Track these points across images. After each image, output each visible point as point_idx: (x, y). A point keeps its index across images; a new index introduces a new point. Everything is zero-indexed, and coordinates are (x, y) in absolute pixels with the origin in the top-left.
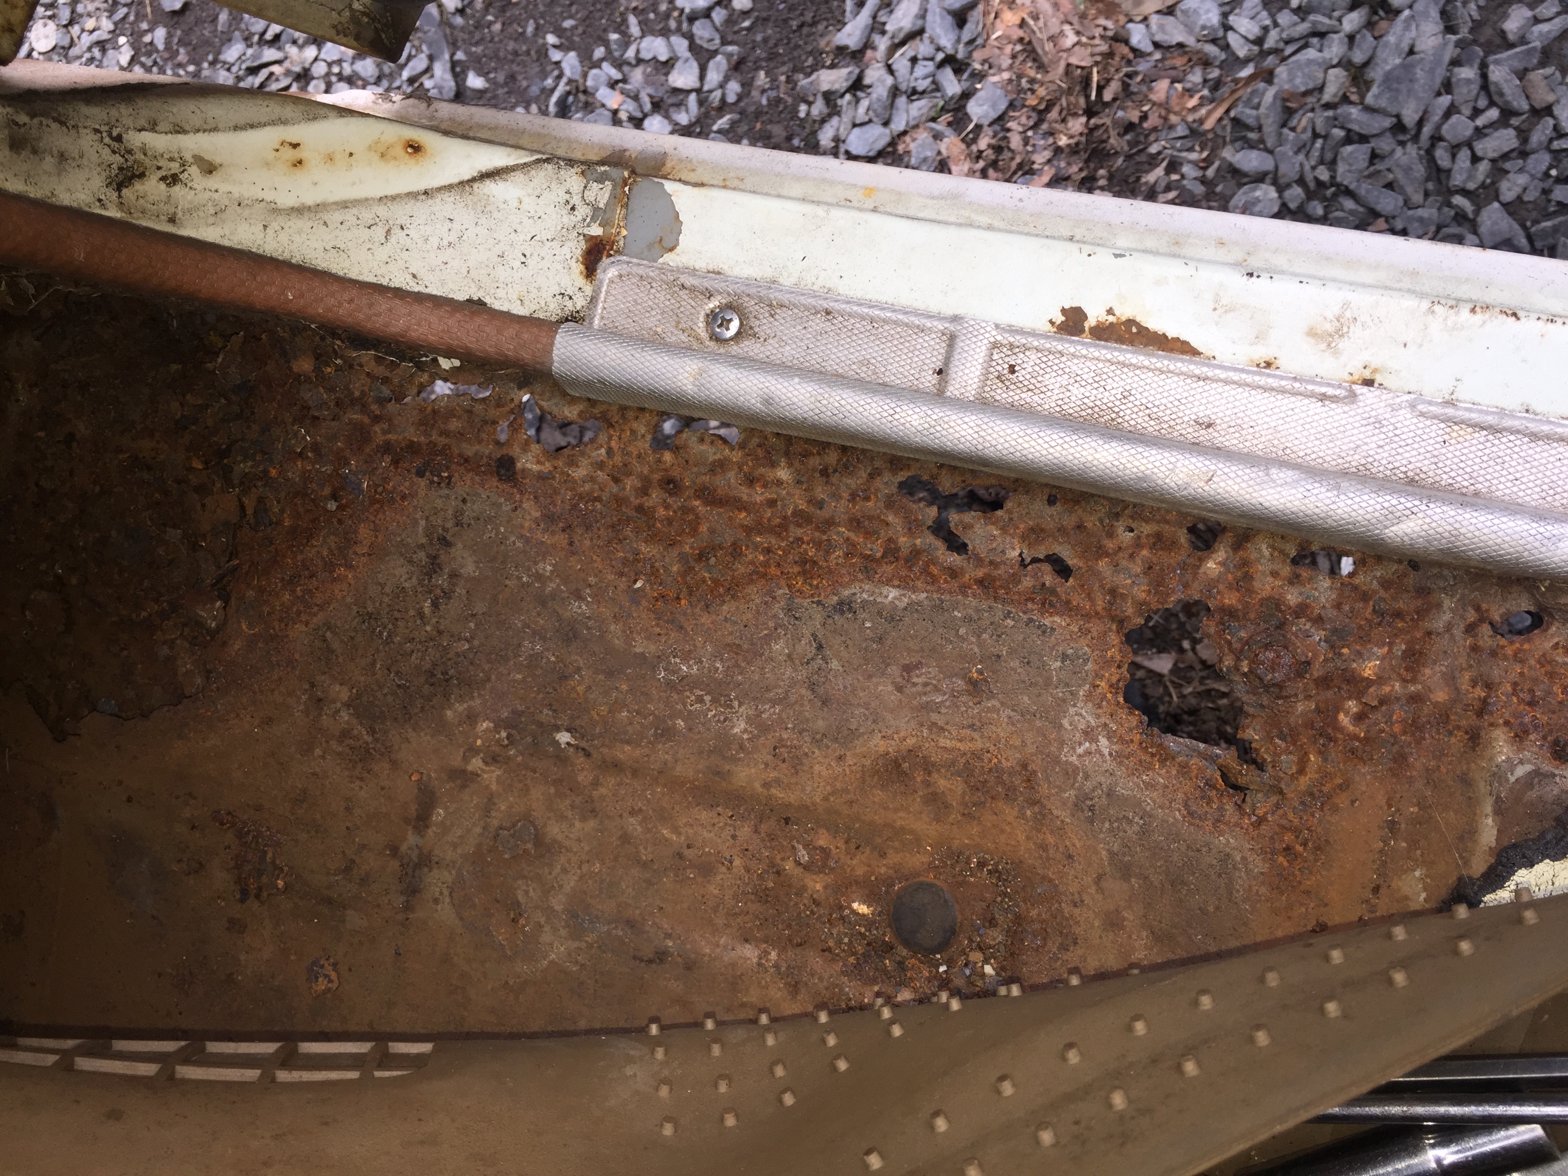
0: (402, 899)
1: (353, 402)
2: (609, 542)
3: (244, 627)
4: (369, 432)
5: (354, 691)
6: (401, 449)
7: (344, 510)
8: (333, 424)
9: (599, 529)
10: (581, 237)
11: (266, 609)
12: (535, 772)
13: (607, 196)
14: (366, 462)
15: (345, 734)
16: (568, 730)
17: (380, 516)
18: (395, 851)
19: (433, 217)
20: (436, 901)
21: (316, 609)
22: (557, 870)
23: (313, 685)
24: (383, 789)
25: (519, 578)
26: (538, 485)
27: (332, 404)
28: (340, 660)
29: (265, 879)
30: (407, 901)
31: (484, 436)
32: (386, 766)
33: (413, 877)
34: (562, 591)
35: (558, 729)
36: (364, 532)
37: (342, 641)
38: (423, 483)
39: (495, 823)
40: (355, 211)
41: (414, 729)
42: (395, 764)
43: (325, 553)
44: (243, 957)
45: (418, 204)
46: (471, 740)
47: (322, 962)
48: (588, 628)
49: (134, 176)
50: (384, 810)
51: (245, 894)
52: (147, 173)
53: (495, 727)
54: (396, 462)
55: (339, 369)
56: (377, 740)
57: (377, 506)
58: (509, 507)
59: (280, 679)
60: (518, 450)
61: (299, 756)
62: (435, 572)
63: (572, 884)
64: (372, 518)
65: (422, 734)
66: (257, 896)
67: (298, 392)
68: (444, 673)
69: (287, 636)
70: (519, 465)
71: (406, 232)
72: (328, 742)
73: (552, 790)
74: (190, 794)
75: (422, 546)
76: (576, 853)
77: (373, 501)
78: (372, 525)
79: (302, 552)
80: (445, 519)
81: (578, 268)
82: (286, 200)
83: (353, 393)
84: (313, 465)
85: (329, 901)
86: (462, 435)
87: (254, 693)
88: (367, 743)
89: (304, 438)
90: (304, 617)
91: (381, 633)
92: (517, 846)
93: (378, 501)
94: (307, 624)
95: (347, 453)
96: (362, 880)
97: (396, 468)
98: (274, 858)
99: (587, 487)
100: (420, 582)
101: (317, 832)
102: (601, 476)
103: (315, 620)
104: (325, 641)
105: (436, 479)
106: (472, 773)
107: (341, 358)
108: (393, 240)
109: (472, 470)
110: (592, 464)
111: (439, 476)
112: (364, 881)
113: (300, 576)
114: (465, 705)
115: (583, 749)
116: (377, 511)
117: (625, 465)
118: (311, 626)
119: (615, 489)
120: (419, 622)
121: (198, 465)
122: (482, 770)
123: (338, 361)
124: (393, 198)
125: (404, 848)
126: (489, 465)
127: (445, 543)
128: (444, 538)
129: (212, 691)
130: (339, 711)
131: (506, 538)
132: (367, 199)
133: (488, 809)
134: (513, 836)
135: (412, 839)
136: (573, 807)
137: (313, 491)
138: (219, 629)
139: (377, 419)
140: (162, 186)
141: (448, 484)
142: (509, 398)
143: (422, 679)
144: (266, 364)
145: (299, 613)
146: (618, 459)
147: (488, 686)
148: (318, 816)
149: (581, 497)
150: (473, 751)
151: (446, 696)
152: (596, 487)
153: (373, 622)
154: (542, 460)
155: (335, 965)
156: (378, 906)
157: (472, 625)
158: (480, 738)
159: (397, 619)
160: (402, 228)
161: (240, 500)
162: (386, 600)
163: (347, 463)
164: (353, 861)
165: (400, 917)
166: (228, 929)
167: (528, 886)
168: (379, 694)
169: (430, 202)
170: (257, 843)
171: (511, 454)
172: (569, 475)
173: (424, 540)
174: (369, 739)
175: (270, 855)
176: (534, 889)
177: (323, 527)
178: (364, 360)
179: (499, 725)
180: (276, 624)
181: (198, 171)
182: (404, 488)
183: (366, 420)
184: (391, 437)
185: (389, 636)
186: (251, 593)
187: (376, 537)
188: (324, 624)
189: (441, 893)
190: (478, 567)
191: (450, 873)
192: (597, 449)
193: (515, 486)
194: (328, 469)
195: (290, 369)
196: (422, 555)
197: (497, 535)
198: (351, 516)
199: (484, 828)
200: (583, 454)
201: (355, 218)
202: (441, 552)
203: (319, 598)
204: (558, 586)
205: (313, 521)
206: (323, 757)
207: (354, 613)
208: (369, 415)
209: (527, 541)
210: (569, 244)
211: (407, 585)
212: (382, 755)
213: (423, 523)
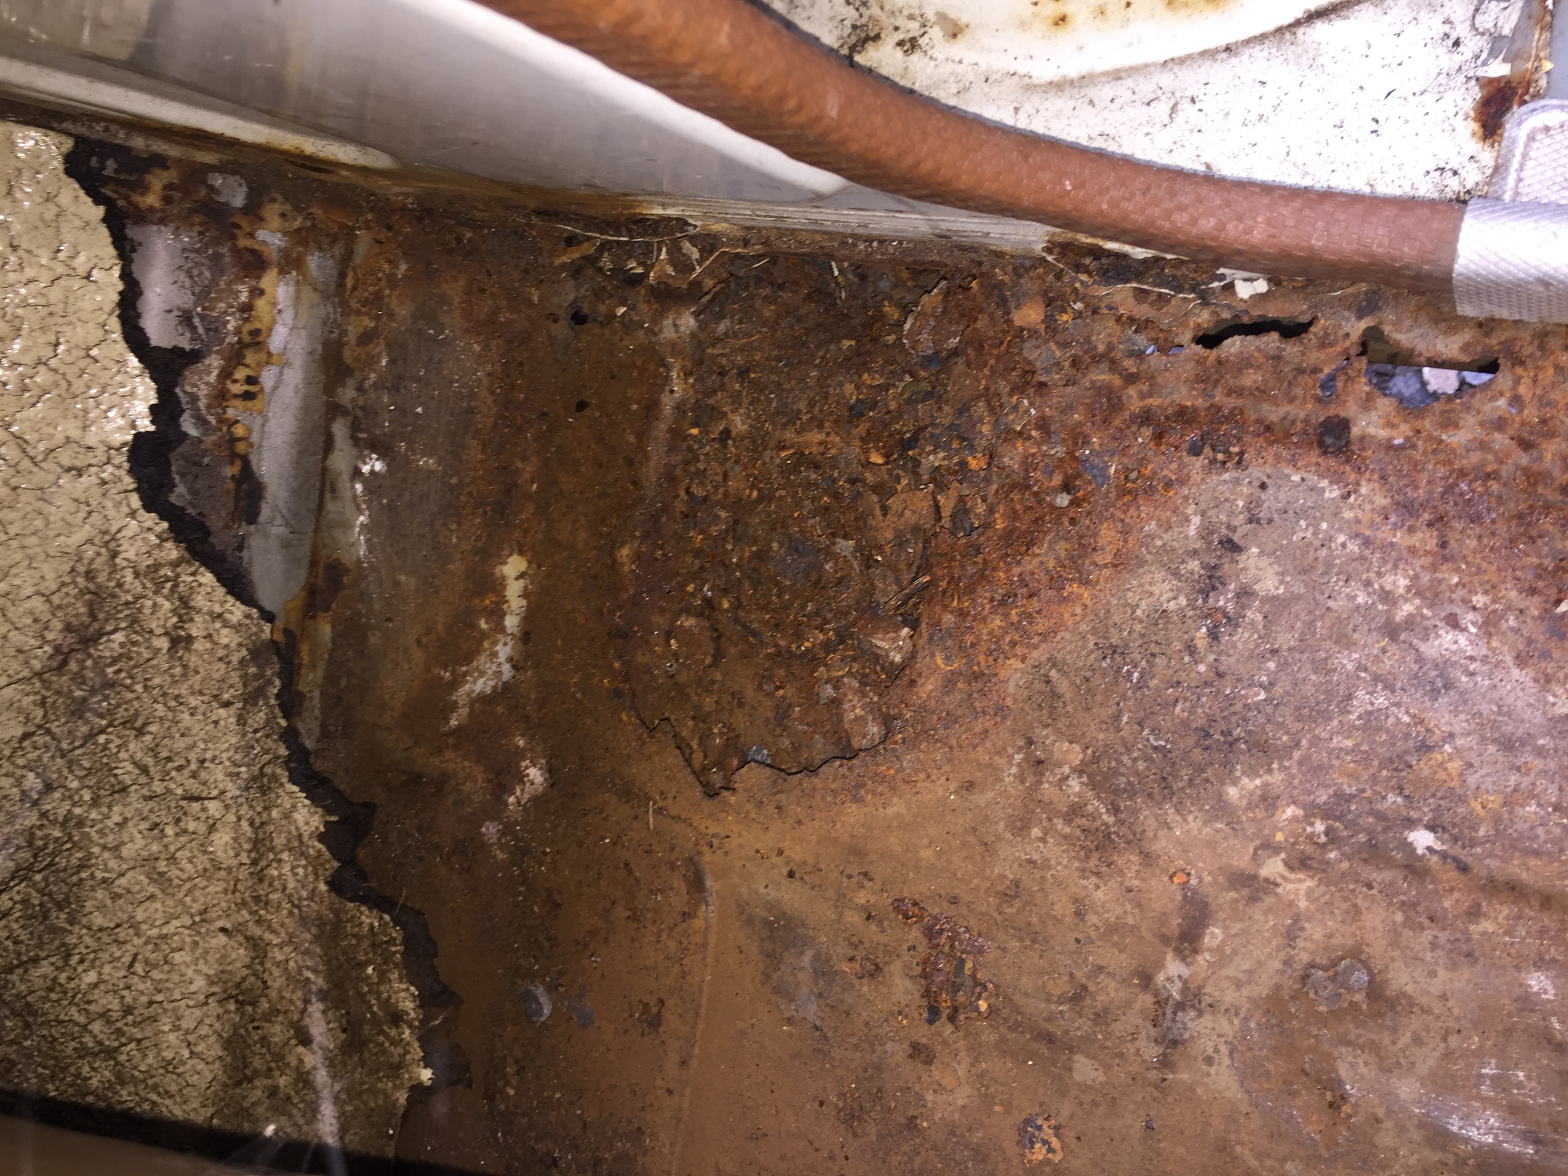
0: (1158, 1050)
1: (1097, 359)
2: (1513, 542)
3: (939, 662)
4: (1119, 398)
5: (1089, 752)
6: (1167, 418)
7: (1079, 506)
8: (1069, 389)
9: (1493, 522)
10: (1473, 82)
11: (969, 639)
12: (1370, 886)
13: (1515, 17)
14: (1115, 438)
15: (1075, 811)
16: (1431, 828)
17: (1132, 511)
18: (1146, 980)
19: (1237, 81)
20: (1209, 1061)
21: (1036, 640)
22: (1406, 1038)
23: (1030, 742)
24: (1129, 890)
25: (1352, 598)
26: (1387, 459)
27: (1067, 364)
28: (1069, 708)
29: (961, 997)
30: (1164, 1054)
31: (1298, 391)
32: (1134, 858)
33: (1174, 1020)
34: (1423, 617)
35: (1411, 824)
36: (1107, 534)
37: (1073, 683)
38: (1197, 464)
39: (1305, 957)
40: (1129, 82)
41: (1178, 812)
42: (1148, 858)
43: (1051, 564)
44: (929, 1097)
45: (1217, 65)
46: (1267, 832)
47: (1039, 1122)
48: (1472, 674)
49: (867, 39)
50: (1130, 920)
51: (934, 1014)
52: (883, 35)
53: (1306, 816)
54: (1158, 437)
55: (1079, 315)
56: (1121, 822)
57: (1128, 498)
58: (1336, 493)
59: (986, 731)
60: (1354, 408)
61: (1009, 836)
62: (1214, 588)
63: (1431, 1062)
64: (1119, 514)
65: (1190, 818)
66: (952, 1019)
67: (1020, 353)
68: (1226, 733)
69: (996, 675)
70: (1355, 431)
71: (1198, 105)
72: (1050, 820)
73: (1399, 917)
74: (866, 874)
75: (1195, 553)
76: (1438, 1018)
77: (1123, 492)
78: (1119, 524)
79: (1018, 563)
80: (1231, 514)
81: (1468, 128)
82: (1044, 73)
83: (1095, 348)
84: (1039, 445)
85: (1050, 1039)
86: (1263, 392)
87: (951, 748)
88: (1106, 825)
89: (1027, 411)
90: (1019, 650)
91: (1129, 673)
92: (1339, 995)
93: (1129, 492)
94: (1023, 660)
95: (1087, 428)
96: (1097, 1015)
97: (1158, 445)
98: (975, 970)
99: (1475, 458)
100: (1191, 604)
101: (1034, 941)
102: (1500, 440)
103: (1035, 654)
104: (1048, 682)
105: (1220, 457)
106: (1266, 880)
107: (1082, 300)
108: (1180, 118)
109: (1277, 441)
110: (1482, 424)
111: (1226, 452)
112: (1101, 1017)
113: (1016, 595)
114: (1258, 782)
115: (1455, 859)
116: (1128, 505)
117: (1544, 421)
118: (1030, 662)
119: (1524, 459)
120: (1187, 659)
121: (877, 458)
122: (1284, 878)
123: (1079, 306)
124: (1181, 61)
125: (1160, 978)
126: (1305, 432)
127: (1232, 547)
128: (1230, 541)
129: (896, 743)
130: (1067, 778)
131: (1331, 539)
132: (1146, 65)
133: (1291, 936)
134: (1333, 979)
135: (1174, 968)
136: (1434, 945)
137: (1037, 482)
138: (903, 667)
139: (1131, 379)
140: (899, 53)
141: (1239, 462)
142: (1341, 333)
143: (1192, 741)
144: (976, 319)
145: (1013, 644)
146: (1531, 414)
147: (1297, 755)
148: (1035, 920)
149: (1462, 473)
150: (1269, 847)
151: (1227, 765)
152: (1490, 457)
153: (1118, 659)
154: (1396, 420)
155: (1057, 1128)
156: (1121, 1055)
157: (1272, 665)
158: (1281, 830)
159: (1153, 655)
160: (1193, 101)
161: (935, 499)
162: (1138, 627)
163: (1087, 442)
164: (1084, 988)
165: (1153, 1075)
166: (910, 1056)
167: (1355, 1057)
168: (1125, 759)
169: (1233, 61)
170: (952, 947)
171: (1343, 414)
172: (1441, 441)
173: (1198, 545)
174: (1110, 819)
175: (969, 965)
176: (1366, 1064)
177: (1049, 529)
178: (1117, 299)
179: (1312, 811)
180: (981, 658)
181: (941, 34)
182: (1170, 472)
183: (1117, 381)
184: (1153, 402)
185: (1142, 675)
186: (948, 619)
187: (1126, 541)
188: (1049, 660)
189: (1217, 1051)
190: (1282, 582)
191: (1231, 1022)
192: (1493, 399)
193: (1348, 461)
194: (1059, 451)
195: (1009, 322)
196: (1194, 565)
197: (1315, 533)
198: (1089, 514)
199: (1285, 963)
200: (1468, 408)
201: (1129, 93)
202: (1226, 560)
203: (1042, 624)
204: (1418, 608)
205: (1036, 521)
206: (1043, 840)
207: (1091, 645)
208: (1120, 374)
209: (1367, 542)
210: (1450, 96)
211: (1172, 605)
212: (1129, 842)
213: (1196, 520)
